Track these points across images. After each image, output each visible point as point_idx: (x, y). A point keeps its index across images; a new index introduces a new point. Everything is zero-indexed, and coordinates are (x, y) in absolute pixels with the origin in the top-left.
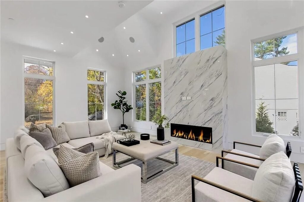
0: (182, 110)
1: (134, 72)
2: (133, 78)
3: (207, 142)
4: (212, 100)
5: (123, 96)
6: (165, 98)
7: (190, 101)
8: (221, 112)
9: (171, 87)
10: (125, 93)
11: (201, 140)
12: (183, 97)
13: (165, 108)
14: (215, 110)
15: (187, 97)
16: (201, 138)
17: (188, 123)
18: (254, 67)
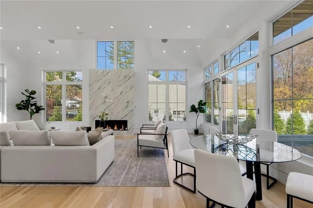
0: (106, 109)
1: (44, 71)
2: (43, 78)
3: (121, 130)
4: (127, 102)
5: (32, 96)
6: (89, 100)
7: (112, 103)
8: (133, 110)
9: (96, 91)
10: (33, 93)
11: (116, 129)
12: (107, 99)
13: (90, 108)
14: (129, 109)
15: (110, 100)
16: (116, 128)
17: (111, 119)
18: (148, 84)
